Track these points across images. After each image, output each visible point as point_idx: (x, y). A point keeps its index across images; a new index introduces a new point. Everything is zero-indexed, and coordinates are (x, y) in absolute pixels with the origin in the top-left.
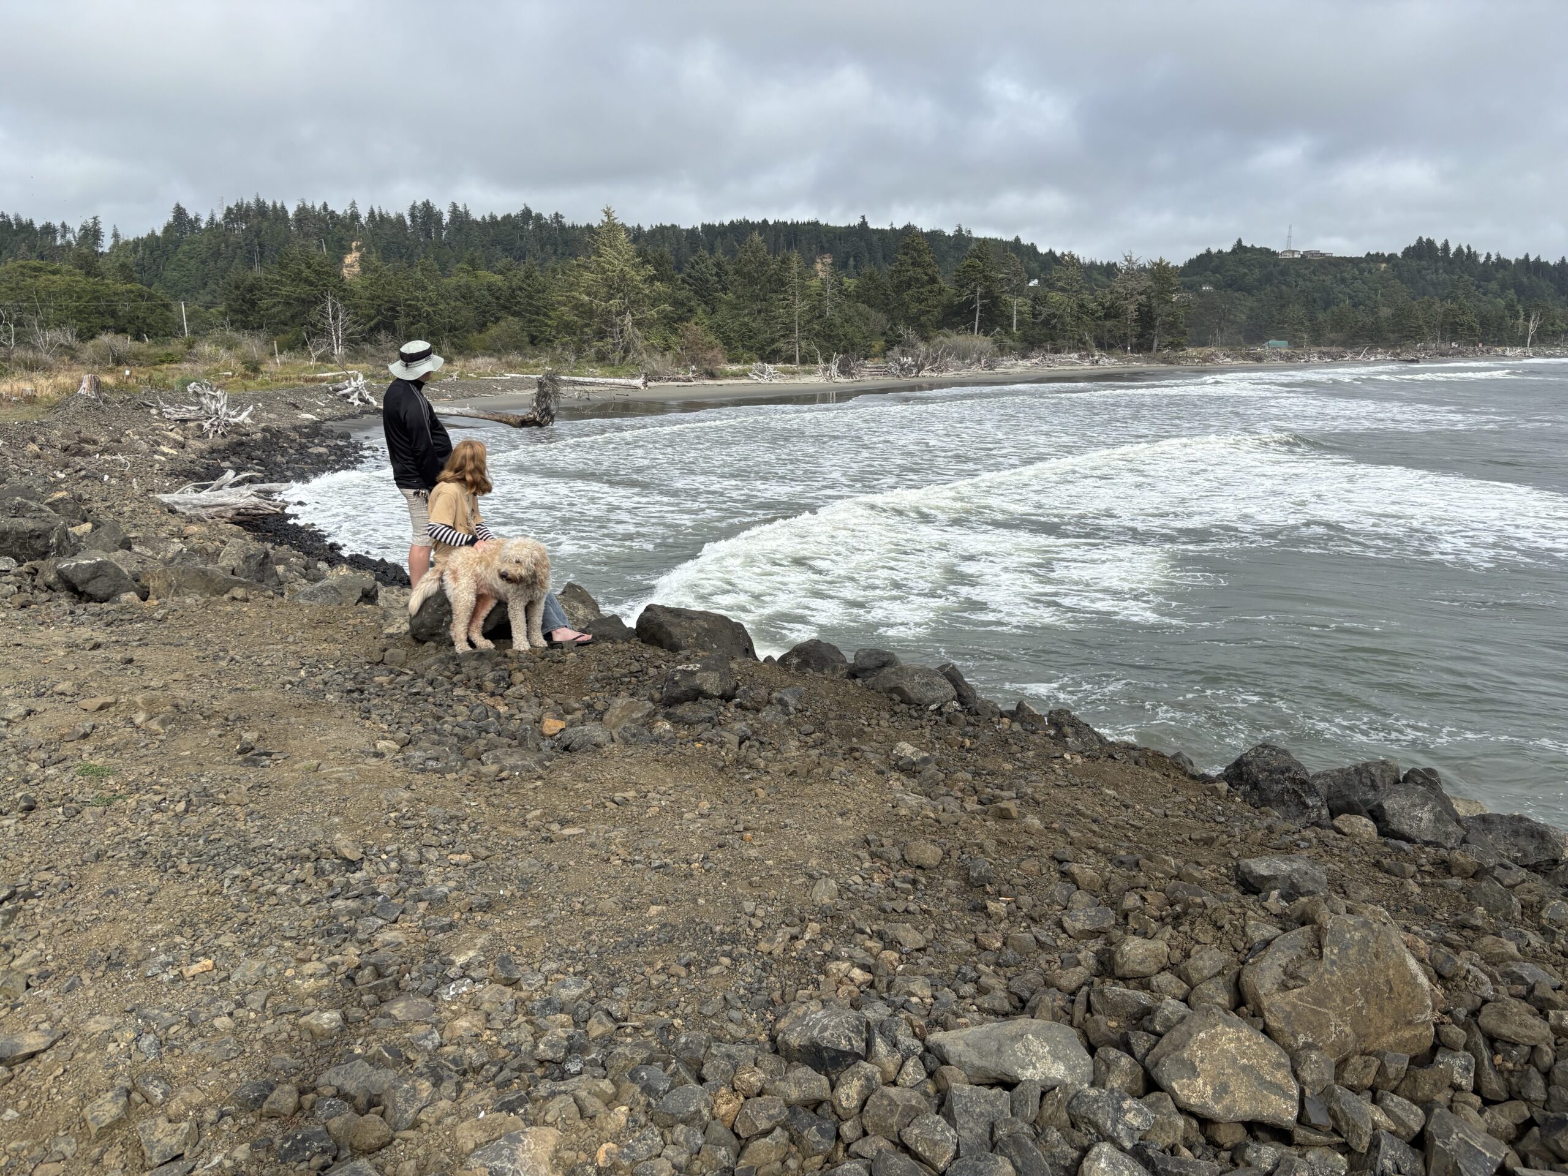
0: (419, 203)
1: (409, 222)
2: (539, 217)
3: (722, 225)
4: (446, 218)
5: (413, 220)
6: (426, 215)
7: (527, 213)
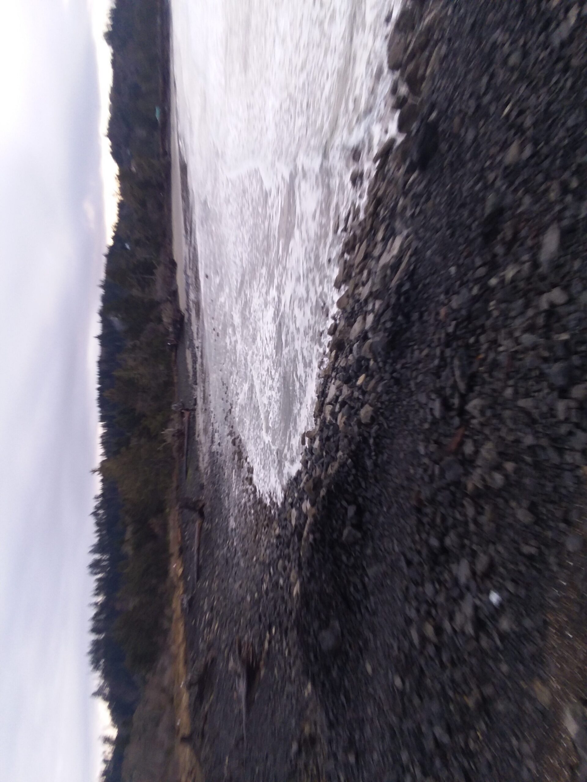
0: (90, 570)
1: (99, 576)
2: (97, 508)
3: (101, 412)
4: (97, 556)
5: (99, 573)
6: (95, 566)
7: (95, 514)
